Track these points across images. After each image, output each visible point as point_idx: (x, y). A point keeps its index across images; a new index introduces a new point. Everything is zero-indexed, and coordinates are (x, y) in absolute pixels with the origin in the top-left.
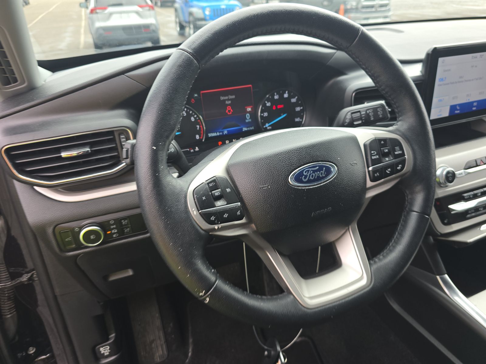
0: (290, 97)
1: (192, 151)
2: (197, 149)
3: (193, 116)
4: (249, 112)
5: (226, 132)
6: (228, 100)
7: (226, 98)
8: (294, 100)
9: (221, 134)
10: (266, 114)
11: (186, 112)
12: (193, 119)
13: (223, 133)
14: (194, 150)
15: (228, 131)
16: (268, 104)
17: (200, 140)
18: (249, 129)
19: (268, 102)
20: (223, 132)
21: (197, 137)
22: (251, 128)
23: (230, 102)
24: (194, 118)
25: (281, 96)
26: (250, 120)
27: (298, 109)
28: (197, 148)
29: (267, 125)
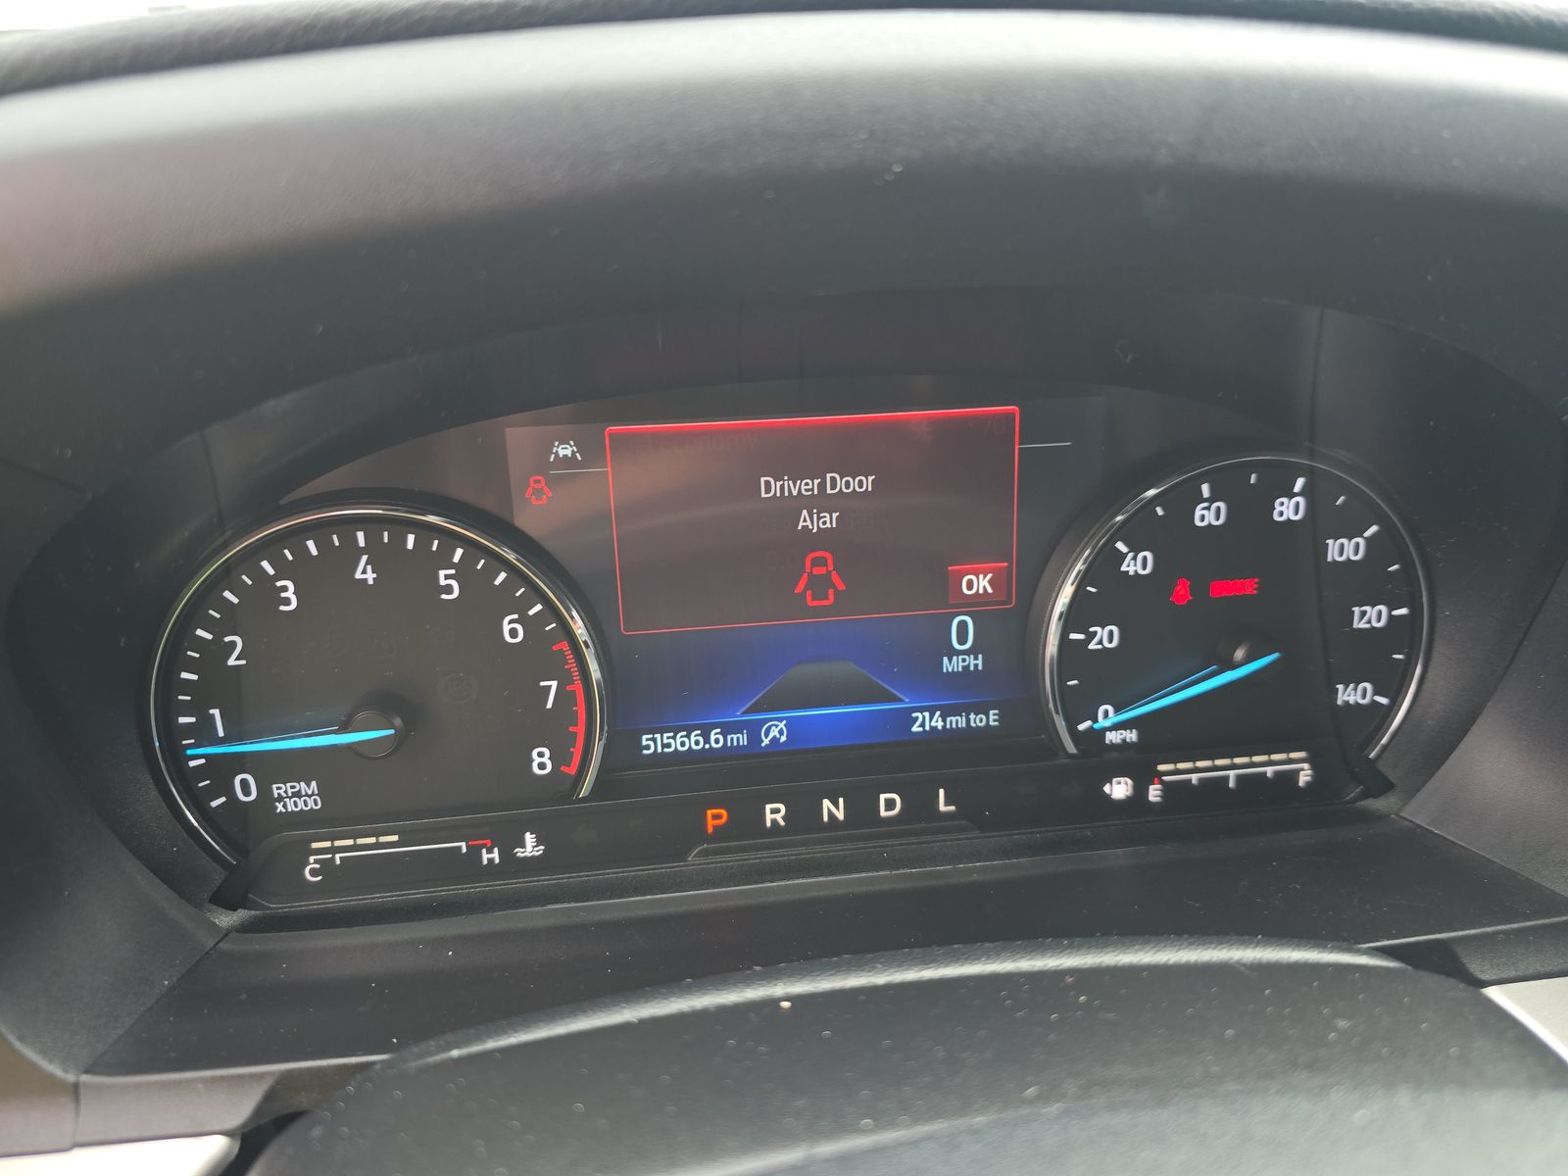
0: (1320, 523)
1: (491, 856)
2: (530, 846)
3: (521, 607)
4: (975, 605)
5: (776, 731)
6: (820, 502)
7: (808, 486)
8: (1344, 550)
9: (741, 739)
10: (1105, 637)
11: (463, 573)
12: (512, 630)
13: (754, 738)
14: (507, 854)
15: (791, 724)
16: (1137, 564)
17: (560, 787)
18: (957, 721)
19: (1135, 549)
20: (754, 730)
21: (541, 761)
22: (977, 721)
23: (830, 521)
24: (523, 620)
25: (1250, 509)
26: (977, 662)
27: (1372, 617)
28: (530, 839)
29: (1107, 716)
